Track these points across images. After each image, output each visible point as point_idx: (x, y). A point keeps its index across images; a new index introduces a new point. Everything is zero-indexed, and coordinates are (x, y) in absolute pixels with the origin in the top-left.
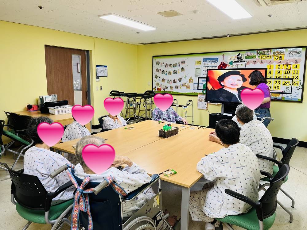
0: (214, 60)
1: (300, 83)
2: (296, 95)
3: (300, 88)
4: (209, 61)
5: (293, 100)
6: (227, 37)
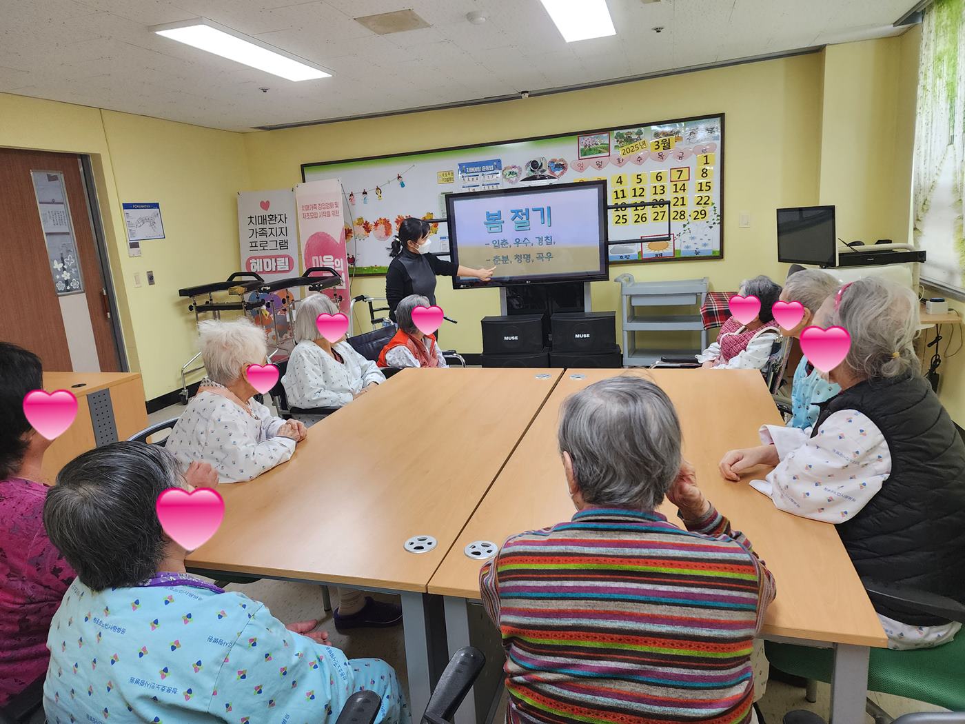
0: (491, 167)
1: (715, 210)
2: (706, 241)
3: (714, 223)
4: (478, 169)
5: (700, 255)
6: (521, 97)
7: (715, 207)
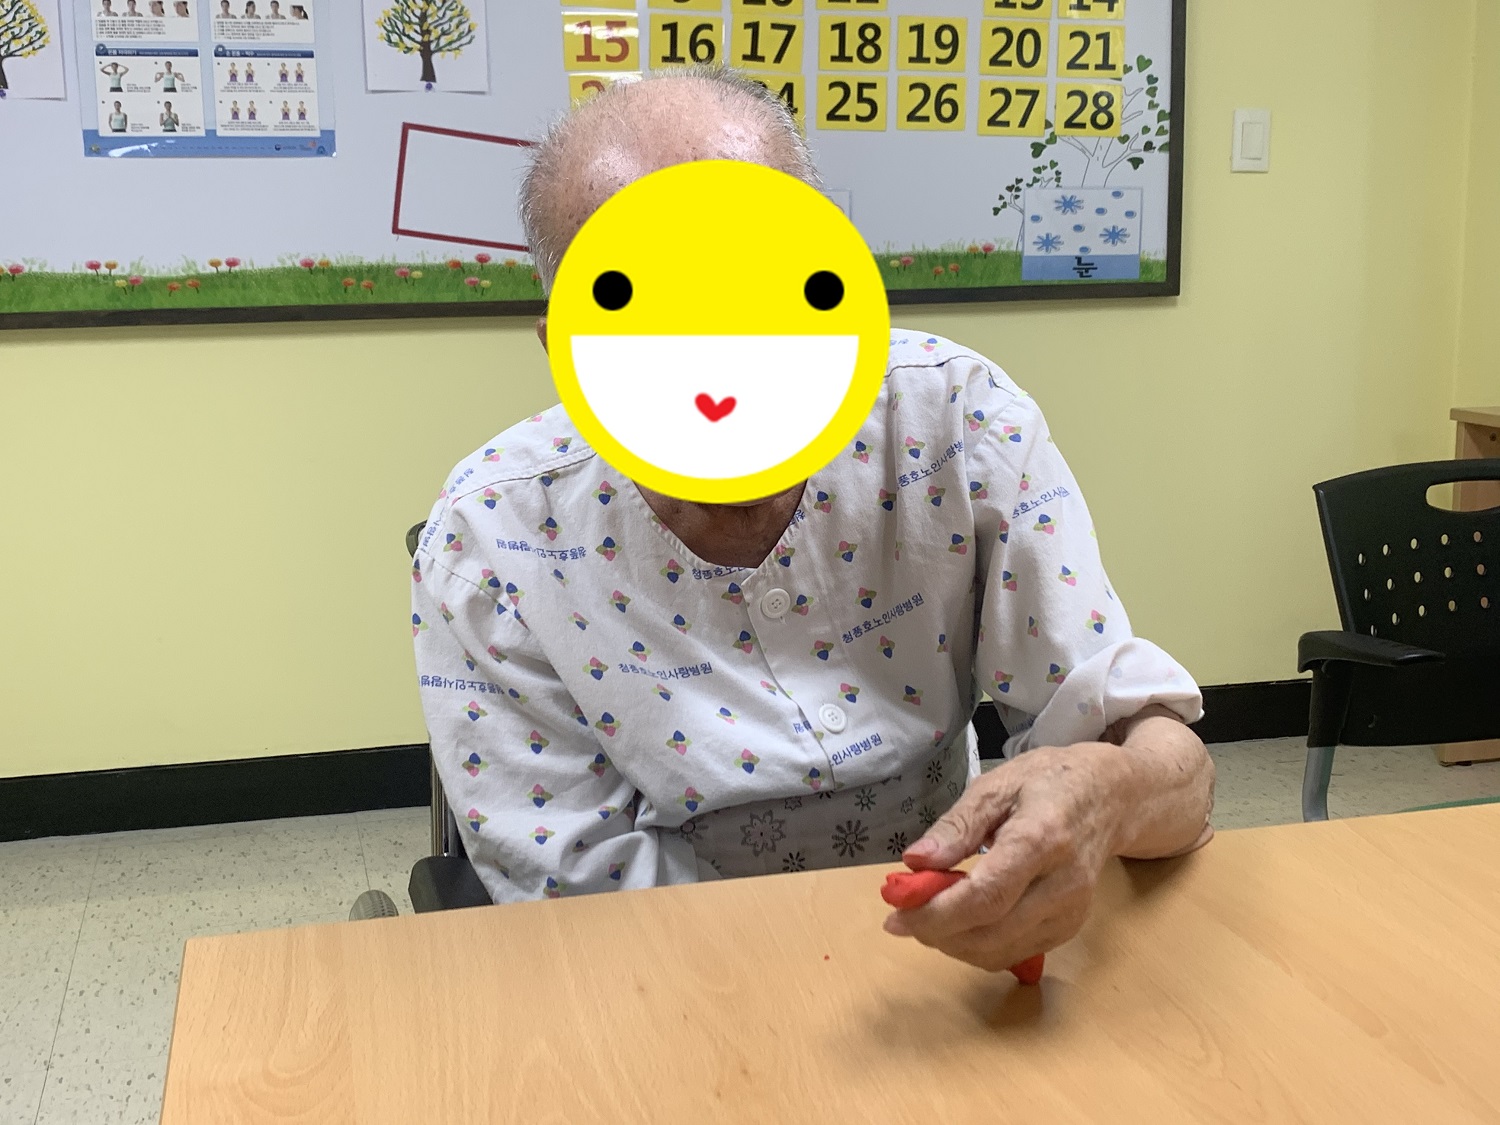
2: (1122, 223)
3: (1149, 146)
5: (1096, 276)
7: (1151, 79)
